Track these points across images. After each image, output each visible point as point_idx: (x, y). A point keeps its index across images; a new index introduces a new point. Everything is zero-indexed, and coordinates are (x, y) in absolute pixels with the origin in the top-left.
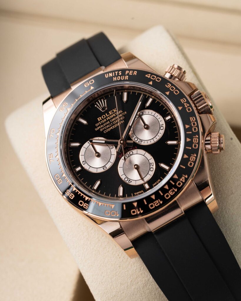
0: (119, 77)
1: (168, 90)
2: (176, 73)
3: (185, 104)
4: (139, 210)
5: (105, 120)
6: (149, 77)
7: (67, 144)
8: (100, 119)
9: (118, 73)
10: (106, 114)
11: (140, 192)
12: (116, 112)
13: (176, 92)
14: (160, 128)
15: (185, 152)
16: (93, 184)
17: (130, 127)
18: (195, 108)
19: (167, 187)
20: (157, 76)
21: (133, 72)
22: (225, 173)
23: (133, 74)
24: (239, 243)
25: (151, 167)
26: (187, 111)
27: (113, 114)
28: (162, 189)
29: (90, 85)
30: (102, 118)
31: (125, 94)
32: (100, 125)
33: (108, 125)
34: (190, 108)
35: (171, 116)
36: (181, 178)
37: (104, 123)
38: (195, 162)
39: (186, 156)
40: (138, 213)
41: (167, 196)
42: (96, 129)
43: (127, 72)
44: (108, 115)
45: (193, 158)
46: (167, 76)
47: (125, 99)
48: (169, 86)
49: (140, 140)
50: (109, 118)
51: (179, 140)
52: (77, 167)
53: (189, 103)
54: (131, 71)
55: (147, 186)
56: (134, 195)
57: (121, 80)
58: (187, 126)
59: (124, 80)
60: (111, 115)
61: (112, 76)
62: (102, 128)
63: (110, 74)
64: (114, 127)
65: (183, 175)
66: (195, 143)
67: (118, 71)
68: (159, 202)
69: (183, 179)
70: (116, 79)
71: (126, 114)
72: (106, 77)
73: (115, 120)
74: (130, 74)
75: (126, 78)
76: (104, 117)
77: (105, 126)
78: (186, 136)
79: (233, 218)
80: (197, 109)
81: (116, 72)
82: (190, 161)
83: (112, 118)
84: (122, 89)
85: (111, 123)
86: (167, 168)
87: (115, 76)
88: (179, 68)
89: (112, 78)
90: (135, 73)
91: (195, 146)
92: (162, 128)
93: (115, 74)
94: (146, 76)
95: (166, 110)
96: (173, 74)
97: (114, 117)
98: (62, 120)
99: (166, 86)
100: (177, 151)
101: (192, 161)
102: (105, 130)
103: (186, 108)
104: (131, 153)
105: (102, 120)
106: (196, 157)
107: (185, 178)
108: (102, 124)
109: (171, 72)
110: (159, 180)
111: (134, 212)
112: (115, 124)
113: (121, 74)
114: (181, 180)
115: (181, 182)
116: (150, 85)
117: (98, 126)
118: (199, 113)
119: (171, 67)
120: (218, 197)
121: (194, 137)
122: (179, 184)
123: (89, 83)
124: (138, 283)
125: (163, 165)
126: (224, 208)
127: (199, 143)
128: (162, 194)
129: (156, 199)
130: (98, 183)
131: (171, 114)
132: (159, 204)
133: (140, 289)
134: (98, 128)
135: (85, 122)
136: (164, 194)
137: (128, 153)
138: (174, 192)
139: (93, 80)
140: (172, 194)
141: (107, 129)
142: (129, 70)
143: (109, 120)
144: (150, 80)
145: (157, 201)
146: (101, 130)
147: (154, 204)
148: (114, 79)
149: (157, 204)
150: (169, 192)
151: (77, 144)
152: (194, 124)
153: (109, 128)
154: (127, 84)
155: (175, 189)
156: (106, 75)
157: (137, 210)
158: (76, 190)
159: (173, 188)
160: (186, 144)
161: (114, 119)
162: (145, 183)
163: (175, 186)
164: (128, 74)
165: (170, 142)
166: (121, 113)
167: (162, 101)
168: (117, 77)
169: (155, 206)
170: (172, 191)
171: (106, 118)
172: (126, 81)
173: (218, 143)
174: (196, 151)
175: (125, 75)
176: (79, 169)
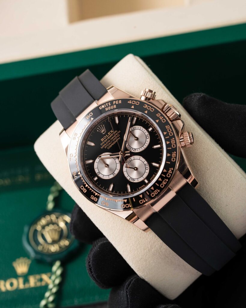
0: (110, 107)
1: (146, 109)
2: (149, 95)
3: (160, 117)
4: (145, 200)
5: (107, 140)
6: (130, 103)
7: (84, 162)
8: (103, 140)
9: (108, 104)
10: (106, 135)
11: (143, 186)
12: (113, 132)
13: (152, 110)
14: (146, 137)
15: (168, 151)
16: (109, 187)
17: (126, 142)
18: (167, 118)
19: (160, 179)
20: (136, 101)
21: (119, 102)
22: (200, 156)
23: (119, 103)
24: (220, 203)
25: (146, 166)
26: (162, 122)
27: (111, 134)
28: (157, 181)
29: (91, 117)
30: (104, 139)
31: (117, 119)
32: (104, 144)
33: (109, 143)
34: (164, 119)
35: (152, 127)
36: (169, 171)
37: (106, 142)
38: (176, 158)
39: (169, 155)
40: (145, 201)
41: (162, 186)
42: (102, 148)
43: (114, 102)
44: (108, 136)
45: (174, 155)
46: (143, 99)
47: (117, 122)
48: (146, 107)
49: (134, 149)
50: (109, 138)
51: (161, 144)
52: (94, 177)
53: (163, 116)
54: (117, 101)
55: (146, 181)
56: (139, 189)
57: (111, 109)
58: (165, 133)
59: (114, 109)
60: (110, 135)
61: (104, 107)
62: (106, 146)
63: (102, 106)
64: (114, 143)
65: (170, 168)
66: (173, 144)
67: (108, 102)
68: (157, 191)
69: (170, 171)
70: (107, 109)
71: (120, 133)
72: (100, 109)
73: (114, 138)
74: (117, 103)
75: (114, 107)
76: (105, 137)
77: (107, 144)
78: (166, 140)
79: (212, 187)
80: (169, 119)
81: (107, 104)
82: (172, 157)
83: (111, 138)
84: (114, 115)
85: (111, 141)
86: (157, 165)
87: (106, 107)
88: (151, 91)
89: (104, 108)
90: (120, 102)
91: (174, 146)
92: (148, 137)
93: (106, 105)
94: (128, 102)
95: (148, 124)
96: (147, 96)
97: (112, 136)
98: (76, 147)
99: (144, 106)
100: (162, 152)
101: (174, 157)
102: (108, 147)
103: (161, 120)
104: (130, 160)
105: (104, 140)
106: (176, 154)
107: (172, 170)
108: (105, 143)
109: (145, 95)
110: (154, 175)
111: (141, 202)
112: (114, 141)
113: (110, 104)
114: (169, 172)
115: (169, 174)
116: (132, 109)
117: (103, 145)
118: (171, 121)
119: (145, 92)
120: (199, 174)
121: (171, 139)
122: (169, 175)
123: (89, 116)
124: (156, 246)
125: (154, 164)
126: (204, 182)
127: (176, 144)
128: (158, 185)
129: (155, 189)
130: (112, 186)
131: (152, 125)
132: (157, 193)
133: (158, 250)
134: (103, 146)
135: (93, 144)
136: (160, 185)
137: (128, 160)
138: (166, 182)
139: (91, 113)
140: (165, 184)
141: (109, 146)
142: (115, 100)
143: (109, 139)
144: (131, 105)
145: (156, 191)
146: (106, 147)
147: (154, 193)
148: (106, 109)
149: (156, 193)
150: (163, 182)
151: (91, 161)
152: (169, 130)
153: (110, 145)
154: (116, 111)
155: (166, 179)
156: (100, 107)
157: (143, 200)
158: (97, 195)
159: (165, 179)
160: (167, 146)
161: (112, 138)
162: (145, 179)
163: (166, 178)
164: (115, 104)
165: (155, 147)
166: (116, 133)
167: (143, 118)
168: (108, 107)
169: (155, 195)
170: (165, 181)
171: (107, 138)
172: (115, 109)
173: (189, 139)
174: (175, 150)
175: (113, 105)
176: (96, 179)
